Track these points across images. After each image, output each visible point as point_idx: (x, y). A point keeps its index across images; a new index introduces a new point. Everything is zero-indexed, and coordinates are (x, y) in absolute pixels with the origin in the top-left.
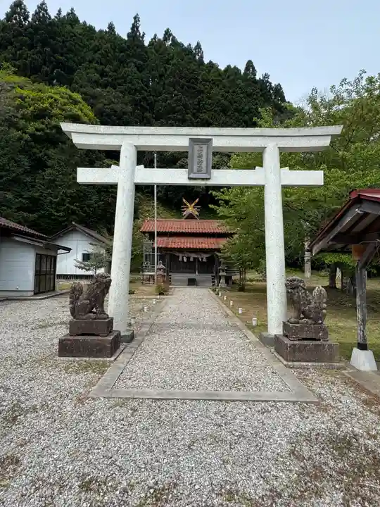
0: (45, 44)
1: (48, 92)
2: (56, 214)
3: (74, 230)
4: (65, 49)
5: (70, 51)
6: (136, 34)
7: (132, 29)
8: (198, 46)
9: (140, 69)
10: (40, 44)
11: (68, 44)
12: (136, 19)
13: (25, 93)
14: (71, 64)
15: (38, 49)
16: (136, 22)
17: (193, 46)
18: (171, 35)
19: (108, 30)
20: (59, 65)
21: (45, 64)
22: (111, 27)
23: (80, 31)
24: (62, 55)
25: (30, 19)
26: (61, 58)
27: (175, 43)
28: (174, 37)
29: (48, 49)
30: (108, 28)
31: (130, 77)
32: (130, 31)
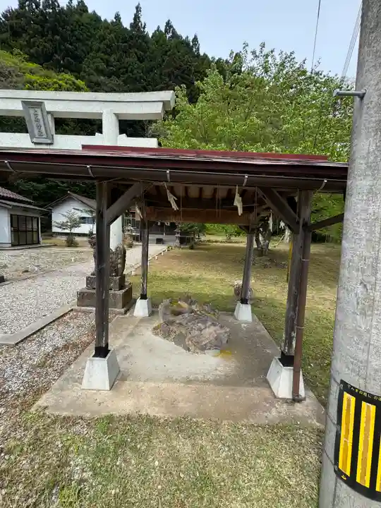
0: (55, 32)
1: (54, 78)
2: (61, 185)
3: (71, 199)
4: (74, 38)
5: (78, 40)
6: (138, 25)
7: (135, 19)
8: (195, 39)
9: (141, 60)
10: (50, 32)
11: (76, 33)
12: (138, 9)
13: (34, 78)
14: (79, 53)
15: (50, 36)
16: (137, 11)
17: (191, 39)
18: (171, 27)
19: (114, 20)
20: (68, 53)
21: (56, 53)
22: (117, 17)
23: (88, 21)
24: (71, 44)
25: (41, 7)
26: (70, 46)
27: (175, 35)
28: (174, 29)
29: (58, 37)
30: (115, 18)
31: (131, 67)
32: (133, 21)
